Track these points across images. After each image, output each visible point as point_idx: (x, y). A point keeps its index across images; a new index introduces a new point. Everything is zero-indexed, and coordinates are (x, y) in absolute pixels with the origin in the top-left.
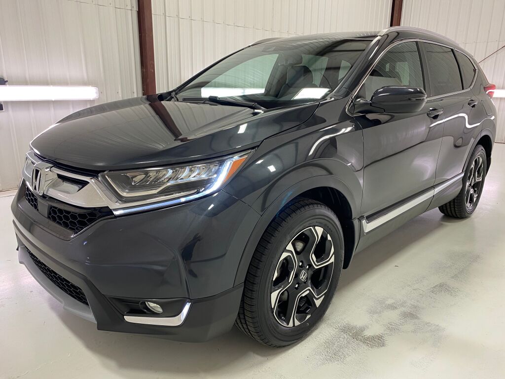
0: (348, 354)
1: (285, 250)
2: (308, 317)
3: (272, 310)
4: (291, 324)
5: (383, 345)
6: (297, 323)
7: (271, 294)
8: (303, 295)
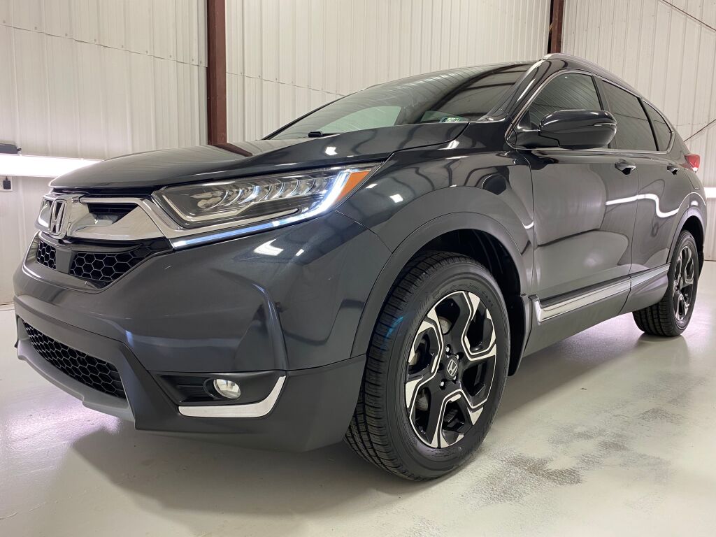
0: (525, 493)
1: (425, 318)
2: (461, 437)
3: (408, 411)
4: (434, 444)
5: (579, 481)
6: (444, 444)
7: (405, 384)
8: (453, 399)
